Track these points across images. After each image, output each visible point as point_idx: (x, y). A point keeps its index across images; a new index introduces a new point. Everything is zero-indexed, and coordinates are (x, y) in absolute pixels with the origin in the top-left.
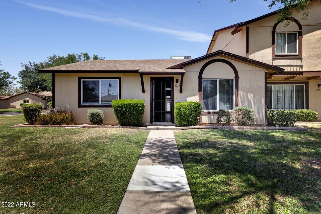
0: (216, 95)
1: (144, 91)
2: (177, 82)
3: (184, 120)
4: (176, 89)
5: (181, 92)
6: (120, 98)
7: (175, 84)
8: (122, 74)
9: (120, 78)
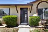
0: (42, 14)
1: (18, 13)
2: (29, 9)
3: (33, 24)
4: (29, 12)
5: (30, 13)
6: (10, 15)
7: (28, 10)
8: (10, 6)
9: (9, 8)
